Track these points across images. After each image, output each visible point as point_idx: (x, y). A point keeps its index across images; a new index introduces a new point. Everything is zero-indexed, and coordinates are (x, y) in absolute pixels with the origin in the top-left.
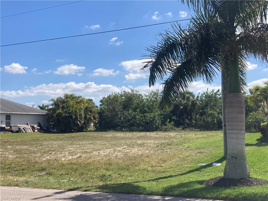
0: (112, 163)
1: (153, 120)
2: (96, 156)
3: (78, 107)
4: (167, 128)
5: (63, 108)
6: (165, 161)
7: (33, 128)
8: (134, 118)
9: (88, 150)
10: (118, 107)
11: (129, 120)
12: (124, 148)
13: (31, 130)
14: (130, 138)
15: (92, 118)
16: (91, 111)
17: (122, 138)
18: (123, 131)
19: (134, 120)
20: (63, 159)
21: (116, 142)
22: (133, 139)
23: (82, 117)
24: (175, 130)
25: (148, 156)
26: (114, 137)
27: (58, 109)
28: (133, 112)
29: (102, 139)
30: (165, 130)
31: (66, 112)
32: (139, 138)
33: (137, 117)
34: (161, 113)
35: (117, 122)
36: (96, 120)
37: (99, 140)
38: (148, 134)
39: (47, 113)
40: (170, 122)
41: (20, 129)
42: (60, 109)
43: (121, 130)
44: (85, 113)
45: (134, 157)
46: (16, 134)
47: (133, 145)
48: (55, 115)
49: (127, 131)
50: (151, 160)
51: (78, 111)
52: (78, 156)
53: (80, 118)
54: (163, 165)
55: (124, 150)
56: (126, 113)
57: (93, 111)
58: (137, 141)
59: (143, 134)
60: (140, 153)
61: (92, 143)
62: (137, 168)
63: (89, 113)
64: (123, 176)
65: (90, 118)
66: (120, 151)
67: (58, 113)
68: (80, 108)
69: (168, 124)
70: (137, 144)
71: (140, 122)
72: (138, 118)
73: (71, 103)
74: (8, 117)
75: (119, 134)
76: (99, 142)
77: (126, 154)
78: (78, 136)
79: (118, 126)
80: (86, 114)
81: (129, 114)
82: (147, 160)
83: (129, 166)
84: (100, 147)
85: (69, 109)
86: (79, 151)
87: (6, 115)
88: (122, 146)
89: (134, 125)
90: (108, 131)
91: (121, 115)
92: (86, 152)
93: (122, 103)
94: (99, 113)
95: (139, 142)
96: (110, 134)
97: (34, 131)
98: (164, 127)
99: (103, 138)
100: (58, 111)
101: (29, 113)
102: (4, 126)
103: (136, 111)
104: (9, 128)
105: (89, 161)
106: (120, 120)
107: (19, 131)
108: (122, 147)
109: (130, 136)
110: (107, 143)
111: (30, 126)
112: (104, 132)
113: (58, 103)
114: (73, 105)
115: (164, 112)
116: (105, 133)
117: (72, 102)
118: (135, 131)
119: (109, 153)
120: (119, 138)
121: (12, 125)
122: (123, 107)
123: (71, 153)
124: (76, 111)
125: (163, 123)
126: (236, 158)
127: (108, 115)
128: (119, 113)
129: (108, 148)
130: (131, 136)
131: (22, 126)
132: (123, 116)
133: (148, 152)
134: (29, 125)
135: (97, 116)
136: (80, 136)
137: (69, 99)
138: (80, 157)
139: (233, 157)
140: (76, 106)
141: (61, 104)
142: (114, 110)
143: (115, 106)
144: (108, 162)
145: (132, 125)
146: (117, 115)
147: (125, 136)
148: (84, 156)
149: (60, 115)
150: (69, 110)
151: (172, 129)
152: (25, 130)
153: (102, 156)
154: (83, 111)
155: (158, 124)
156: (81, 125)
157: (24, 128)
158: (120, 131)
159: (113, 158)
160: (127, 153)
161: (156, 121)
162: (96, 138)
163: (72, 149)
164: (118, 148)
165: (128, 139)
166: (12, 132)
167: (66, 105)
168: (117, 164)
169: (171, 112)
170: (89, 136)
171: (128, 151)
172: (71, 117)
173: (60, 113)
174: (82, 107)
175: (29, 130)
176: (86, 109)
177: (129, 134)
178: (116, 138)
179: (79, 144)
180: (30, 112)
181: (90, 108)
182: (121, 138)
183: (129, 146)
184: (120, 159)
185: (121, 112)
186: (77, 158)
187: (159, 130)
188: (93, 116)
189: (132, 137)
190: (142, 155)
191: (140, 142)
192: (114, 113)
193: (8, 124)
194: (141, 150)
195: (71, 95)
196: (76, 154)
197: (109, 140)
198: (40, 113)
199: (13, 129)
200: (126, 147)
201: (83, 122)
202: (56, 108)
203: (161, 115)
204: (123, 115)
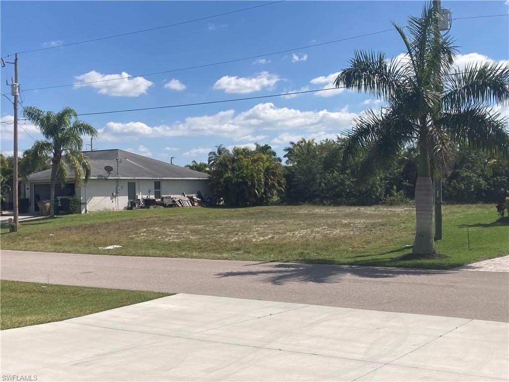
0: (309, 244)
1: (372, 188)
2: (291, 237)
3: (255, 168)
4: (393, 200)
5: (233, 170)
6: (369, 243)
7: (191, 199)
8: (342, 183)
9: (280, 231)
10: (316, 168)
11: (334, 188)
12: (324, 229)
13: (190, 203)
14: (334, 216)
15: (276, 185)
16: (274, 174)
17: (322, 216)
18: (324, 205)
19: (342, 187)
20: (254, 240)
21: (314, 221)
22: (338, 217)
23: (261, 183)
24: (406, 203)
25: (351, 238)
26: (310, 215)
27: (226, 171)
28: (339, 174)
29: (294, 216)
30: (391, 204)
31: (237, 176)
32: (346, 216)
33: (347, 183)
34: (386, 176)
35: (316, 191)
36: (282, 187)
37: (290, 218)
38: (362, 209)
39: (209, 177)
40: (398, 191)
41: (174, 201)
42: (229, 172)
43: (321, 203)
44: (265, 177)
45: (334, 238)
46: (170, 209)
47: (336, 225)
48: (222, 180)
49: (330, 205)
50: (353, 242)
51: (255, 175)
52: (270, 236)
53: (258, 185)
54: (366, 246)
55: (324, 232)
56: (329, 176)
57: (277, 174)
58: (343, 221)
59: (354, 209)
60: (342, 234)
61: (282, 223)
62: (336, 249)
63: (272, 177)
64: (321, 255)
65: (273, 184)
66: (318, 232)
67: (227, 178)
68: (259, 170)
69: (396, 194)
70: (341, 224)
71: (351, 190)
72: (348, 185)
73: (245, 162)
74: (158, 184)
75: (319, 210)
76: (291, 221)
77: (325, 236)
78: (258, 212)
79: (317, 196)
80: (267, 179)
81: (334, 178)
82: (349, 241)
83: (328, 247)
84: (294, 227)
85: (241, 171)
86: (269, 232)
87: (155, 182)
88: (322, 226)
89: (342, 196)
90: (300, 205)
91: (321, 178)
92: (279, 233)
93: (323, 160)
94: (285, 176)
95: (344, 222)
96: (304, 210)
97: (193, 205)
98: (389, 199)
99: (296, 216)
100: (226, 175)
101: (186, 179)
102: (152, 197)
103: (346, 173)
104: (160, 200)
105: (284, 242)
106: (320, 187)
107: (173, 204)
108: (321, 228)
109: (334, 213)
110: (301, 222)
111: (188, 197)
112: (294, 206)
113: (226, 163)
114: (247, 166)
115: (390, 174)
116: (297, 207)
117: (247, 161)
118: (343, 205)
119: (306, 234)
120: (318, 215)
121: (163, 196)
122: (324, 167)
123: (261, 234)
124: (252, 175)
125: (388, 192)
126: (422, 236)
127: (301, 180)
128: (318, 176)
129: (304, 228)
130: (336, 212)
131: (177, 197)
132: (323, 180)
133: (352, 233)
134: (186, 195)
135: (283, 181)
136: (262, 212)
137: (242, 156)
138: (273, 238)
139: (420, 235)
140: (253, 167)
141: (230, 164)
142: (310, 172)
143: (311, 165)
144: (305, 242)
145: (339, 195)
146: (314, 180)
147: (327, 213)
148: (277, 237)
149: (229, 181)
150: (242, 173)
151: (402, 201)
152: (181, 204)
153: (298, 237)
154: (262, 174)
155: (380, 194)
156: (260, 195)
157: (179, 201)
158: (320, 205)
159: (310, 240)
160: (327, 234)
161: (376, 188)
162: (285, 215)
163: (259, 229)
164: (317, 229)
165: (330, 217)
166: (164, 206)
167: (238, 166)
168: (315, 245)
169: (402, 174)
170: (273, 213)
171: (328, 232)
172: (246, 183)
173: (229, 177)
174: (261, 168)
175: (187, 203)
176: (267, 170)
177: (332, 210)
178: (314, 216)
179: (266, 224)
180: (187, 177)
181: (273, 169)
182: (320, 216)
183: (329, 226)
184: (318, 240)
185: (321, 174)
186: (269, 239)
187: (381, 203)
188: (278, 181)
189: (336, 214)
190: (344, 237)
191: (346, 222)
192: (310, 177)
193: (158, 195)
194: (344, 231)
195: (244, 150)
196: (267, 235)
197: (304, 219)
198: (199, 178)
199: (165, 201)
200: (327, 227)
201: (263, 191)
202: (223, 170)
203: (385, 179)
204: (325, 180)
